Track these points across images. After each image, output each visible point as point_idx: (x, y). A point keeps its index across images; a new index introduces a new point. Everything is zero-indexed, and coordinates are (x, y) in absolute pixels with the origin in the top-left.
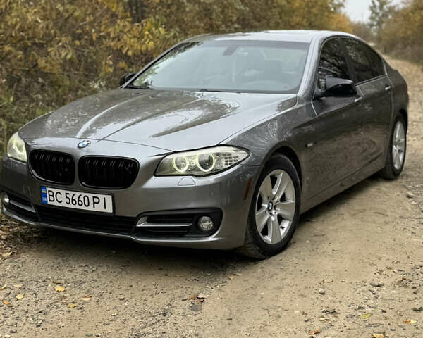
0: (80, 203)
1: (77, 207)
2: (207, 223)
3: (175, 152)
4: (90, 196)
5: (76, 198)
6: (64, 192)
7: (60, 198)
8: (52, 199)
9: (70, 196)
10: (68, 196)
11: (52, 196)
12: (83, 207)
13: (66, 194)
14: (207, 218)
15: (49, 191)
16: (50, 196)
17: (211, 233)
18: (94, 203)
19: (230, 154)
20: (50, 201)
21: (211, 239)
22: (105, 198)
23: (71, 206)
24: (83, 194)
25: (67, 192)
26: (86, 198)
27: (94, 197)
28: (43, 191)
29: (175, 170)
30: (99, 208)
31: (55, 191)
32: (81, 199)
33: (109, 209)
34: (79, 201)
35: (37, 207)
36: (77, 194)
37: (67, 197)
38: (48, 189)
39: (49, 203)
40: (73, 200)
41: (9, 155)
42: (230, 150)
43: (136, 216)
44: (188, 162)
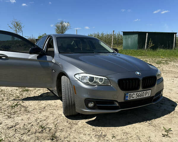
1: (140, 97)
6: (135, 93)
7: (134, 96)
8: (130, 97)
9: (138, 94)
12: (142, 97)
15: (130, 94)
16: (129, 96)
18: (146, 94)
22: (149, 92)
23: (138, 98)
24: (143, 92)
27: (146, 92)
28: (127, 95)
30: (147, 96)
31: (132, 94)
32: (142, 94)
33: (150, 95)
34: (141, 95)
36: (141, 92)
37: (137, 95)
39: (128, 99)
43: (154, 95)
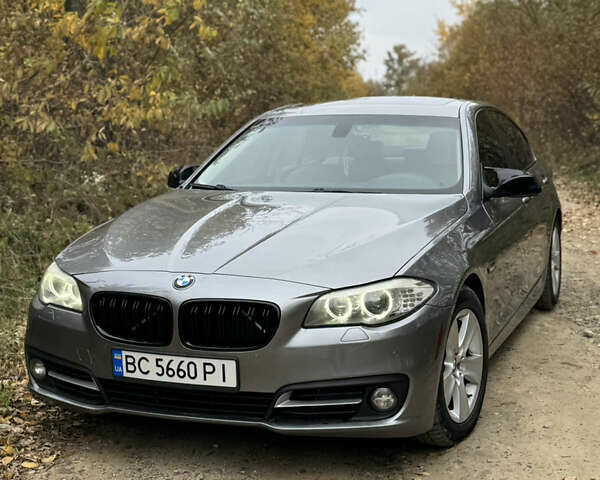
0: (181, 374)
1: (176, 379)
2: (384, 398)
3: (333, 290)
4: (199, 362)
5: (174, 366)
6: (152, 358)
7: (147, 367)
8: (131, 368)
9: (164, 363)
10: (160, 363)
11: (133, 364)
12: (187, 381)
13: (157, 360)
14: (385, 390)
15: (127, 357)
16: (127, 363)
17: (391, 413)
18: (205, 373)
19: (412, 291)
20: (128, 371)
21: (392, 422)
22: (223, 365)
23: (165, 378)
24: (187, 360)
25: (159, 357)
26: (192, 366)
27: (205, 364)
28: (117, 357)
29: (330, 318)
30: (215, 381)
31: (137, 356)
32: (184, 367)
33: (231, 382)
34: (179, 370)
35: (101, 382)
36: (177, 360)
37: (157, 365)
38: (124, 353)
39: (126, 374)
40: (168, 369)
41: (46, 300)
42: (411, 283)
43: (274, 391)
44: (350, 305)
